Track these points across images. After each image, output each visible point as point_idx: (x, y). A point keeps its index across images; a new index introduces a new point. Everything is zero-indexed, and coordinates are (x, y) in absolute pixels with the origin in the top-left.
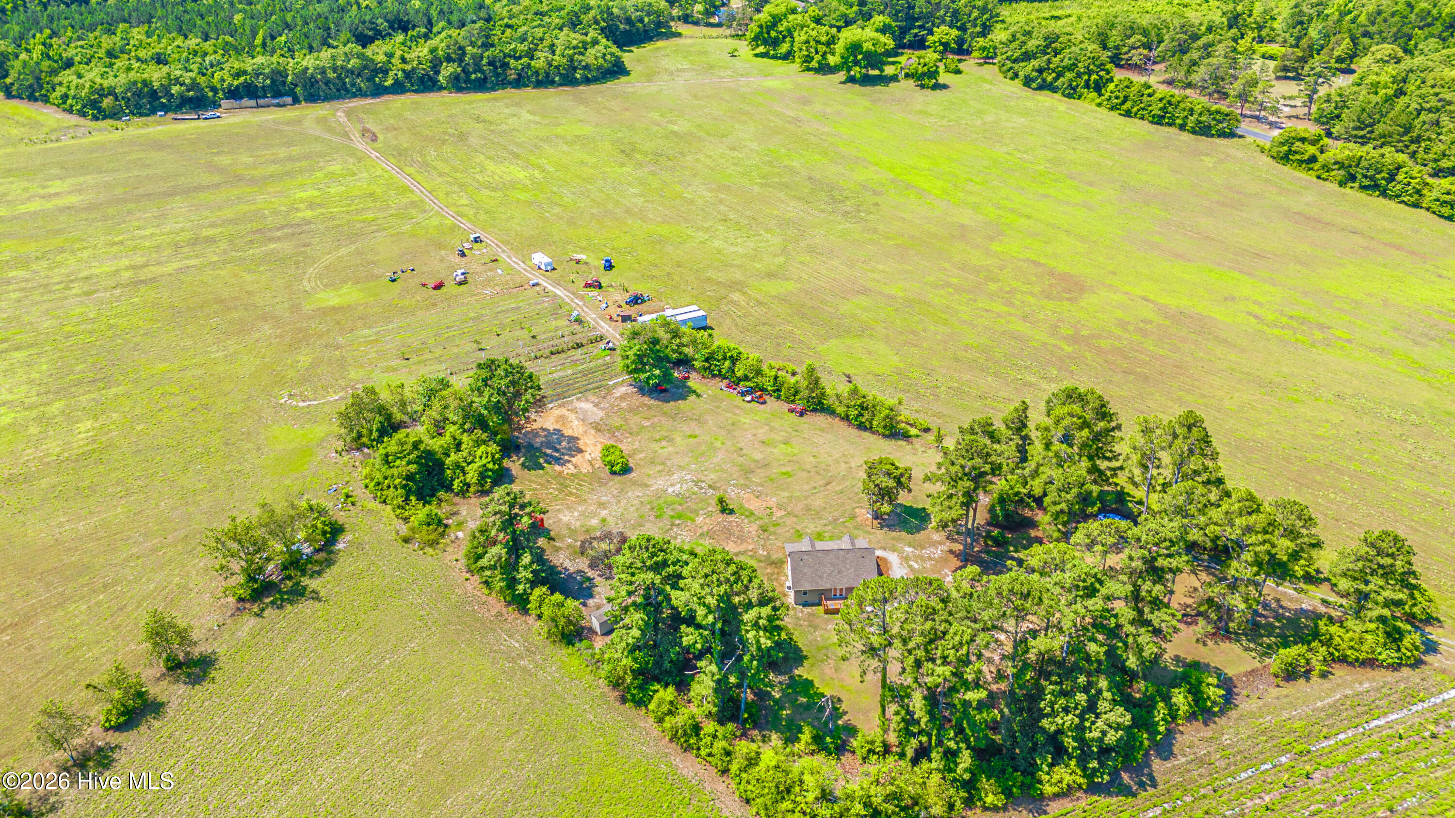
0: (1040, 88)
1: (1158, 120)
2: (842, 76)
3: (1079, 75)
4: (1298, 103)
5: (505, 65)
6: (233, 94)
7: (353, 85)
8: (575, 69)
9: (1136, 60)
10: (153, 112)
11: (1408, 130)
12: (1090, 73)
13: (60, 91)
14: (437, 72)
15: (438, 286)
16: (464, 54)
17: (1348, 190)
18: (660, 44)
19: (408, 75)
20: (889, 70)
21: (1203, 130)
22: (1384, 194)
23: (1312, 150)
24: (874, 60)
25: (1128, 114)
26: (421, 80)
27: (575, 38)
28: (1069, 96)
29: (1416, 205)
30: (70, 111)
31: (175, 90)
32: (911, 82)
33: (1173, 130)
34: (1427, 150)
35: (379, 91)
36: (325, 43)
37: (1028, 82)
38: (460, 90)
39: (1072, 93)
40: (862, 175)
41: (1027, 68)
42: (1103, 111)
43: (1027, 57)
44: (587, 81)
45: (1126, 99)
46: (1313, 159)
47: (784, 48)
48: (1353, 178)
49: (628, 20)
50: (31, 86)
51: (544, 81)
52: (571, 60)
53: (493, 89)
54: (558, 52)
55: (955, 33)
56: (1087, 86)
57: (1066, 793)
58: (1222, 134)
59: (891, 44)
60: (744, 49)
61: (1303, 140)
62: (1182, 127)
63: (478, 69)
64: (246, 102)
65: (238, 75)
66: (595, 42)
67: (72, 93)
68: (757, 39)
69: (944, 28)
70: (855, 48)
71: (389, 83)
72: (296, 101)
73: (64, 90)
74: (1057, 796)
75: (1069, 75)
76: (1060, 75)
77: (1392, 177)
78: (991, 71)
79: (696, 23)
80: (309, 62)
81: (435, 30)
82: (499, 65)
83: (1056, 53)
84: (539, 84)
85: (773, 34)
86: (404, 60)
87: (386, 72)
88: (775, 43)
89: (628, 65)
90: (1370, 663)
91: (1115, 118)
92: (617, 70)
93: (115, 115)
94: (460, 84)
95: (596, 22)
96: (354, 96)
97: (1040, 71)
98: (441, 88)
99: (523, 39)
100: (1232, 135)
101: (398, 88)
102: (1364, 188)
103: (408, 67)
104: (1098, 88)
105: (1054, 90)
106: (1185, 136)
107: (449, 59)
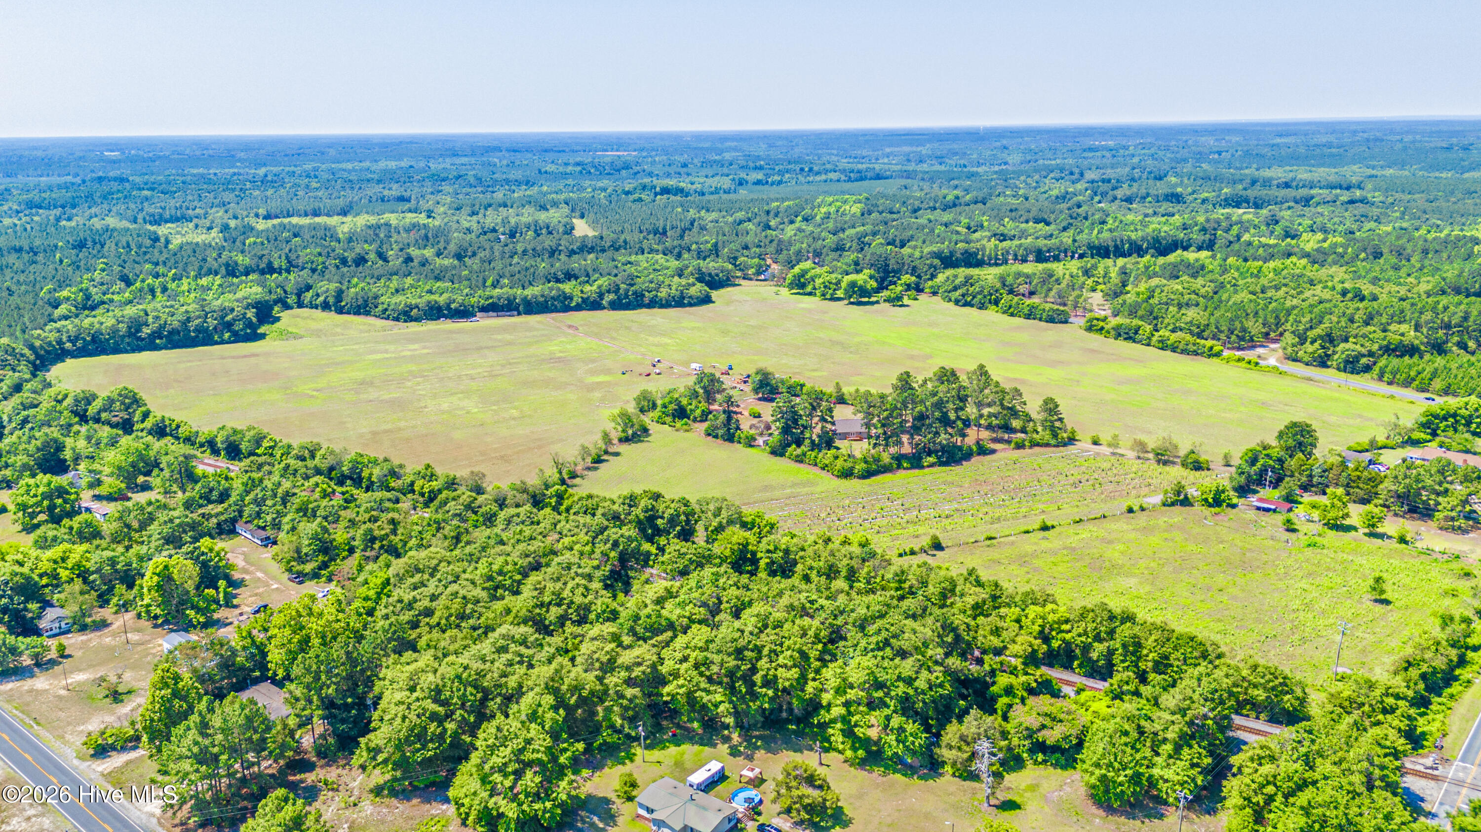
0: (964, 305)
1: (1028, 317)
2: (846, 302)
3: (985, 297)
4: (1106, 307)
5: (643, 295)
6: (484, 309)
7: (553, 305)
8: (684, 298)
9: (1022, 291)
10: (438, 318)
11: (1151, 313)
12: (991, 295)
13: (380, 308)
14: (602, 299)
15: (648, 375)
16: (619, 289)
17: (1118, 341)
18: (729, 289)
19: (584, 300)
20: (873, 299)
21: (1051, 320)
22: (1134, 341)
23: (1101, 324)
24: (864, 292)
25: (1012, 315)
26: (592, 303)
27: (684, 281)
28: (980, 308)
29: (1148, 345)
30: (388, 318)
31: (453, 306)
32: (887, 304)
33: (1036, 321)
34: (1162, 323)
35: (567, 309)
36: (531, 284)
37: (957, 302)
38: (614, 309)
39: (982, 307)
40: (858, 339)
41: (956, 294)
42: (999, 315)
43: (955, 289)
44: (691, 305)
45: (1010, 307)
46: (1102, 328)
47: (809, 289)
48: (1120, 335)
49: (710, 275)
50: (359, 306)
51: (666, 304)
52: (682, 292)
53: (634, 309)
54: (673, 288)
55: (914, 278)
56: (990, 302)
57: (931, 465)
58: (1061, 322)
59: (875, 285)
60: (785, 292)
61: (1098, 319)
62: (1040, 319)
63: (627, 296)
64: (491, 314)
65: (487, 299)
66: (694, 285)
67: (392, 307)
68: (791, 286)
69: (908, 276)
70: (853, 284)
71: (573, 304)
72: (519, 314)
73: (385, 306)
74: (929, 466)
75: (979, 297)
76: (974, 297)
77: (1136, 333)
78: (937, 299)
79: (751, 279)
80: (530, 292)
81: (593, 278)
82: (639, 295)
83: (972, 285)
84: (662, 306)
85: (802, 280)
86: (582, 292)
87: (571, 298)
88: (803, 286)
89: (713, 299)
90: (1047, 445)
91: (1005, 317)
92: (707, 300)
93: (417, 319)
94: (615, 306)
95: (692, 274)
96: (552, 311)
97: (963, 295)
98: (604, 308)
99: (651, 282)
100: (1066, 322)
101: (578, 308)
102: (1125, 339)
103: (585, 296)
104: (996, 303)
105: (972, 306)
106: (1043, 324)
107: (609, 292)
